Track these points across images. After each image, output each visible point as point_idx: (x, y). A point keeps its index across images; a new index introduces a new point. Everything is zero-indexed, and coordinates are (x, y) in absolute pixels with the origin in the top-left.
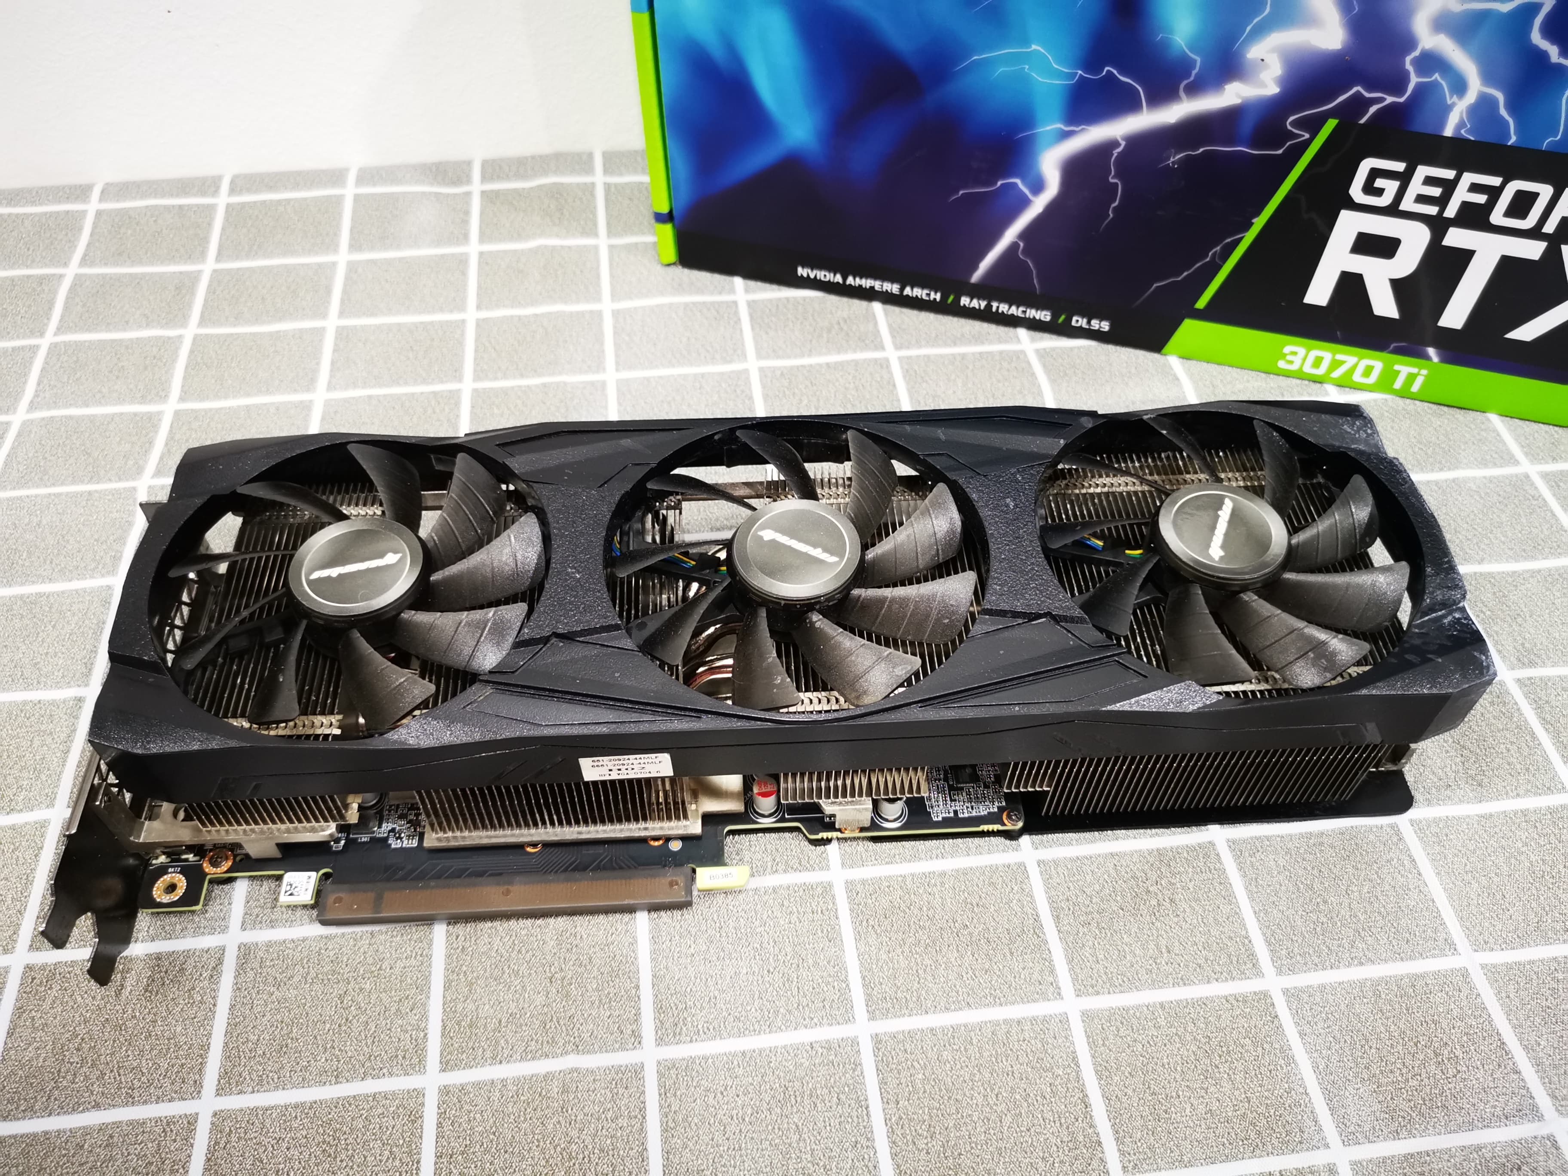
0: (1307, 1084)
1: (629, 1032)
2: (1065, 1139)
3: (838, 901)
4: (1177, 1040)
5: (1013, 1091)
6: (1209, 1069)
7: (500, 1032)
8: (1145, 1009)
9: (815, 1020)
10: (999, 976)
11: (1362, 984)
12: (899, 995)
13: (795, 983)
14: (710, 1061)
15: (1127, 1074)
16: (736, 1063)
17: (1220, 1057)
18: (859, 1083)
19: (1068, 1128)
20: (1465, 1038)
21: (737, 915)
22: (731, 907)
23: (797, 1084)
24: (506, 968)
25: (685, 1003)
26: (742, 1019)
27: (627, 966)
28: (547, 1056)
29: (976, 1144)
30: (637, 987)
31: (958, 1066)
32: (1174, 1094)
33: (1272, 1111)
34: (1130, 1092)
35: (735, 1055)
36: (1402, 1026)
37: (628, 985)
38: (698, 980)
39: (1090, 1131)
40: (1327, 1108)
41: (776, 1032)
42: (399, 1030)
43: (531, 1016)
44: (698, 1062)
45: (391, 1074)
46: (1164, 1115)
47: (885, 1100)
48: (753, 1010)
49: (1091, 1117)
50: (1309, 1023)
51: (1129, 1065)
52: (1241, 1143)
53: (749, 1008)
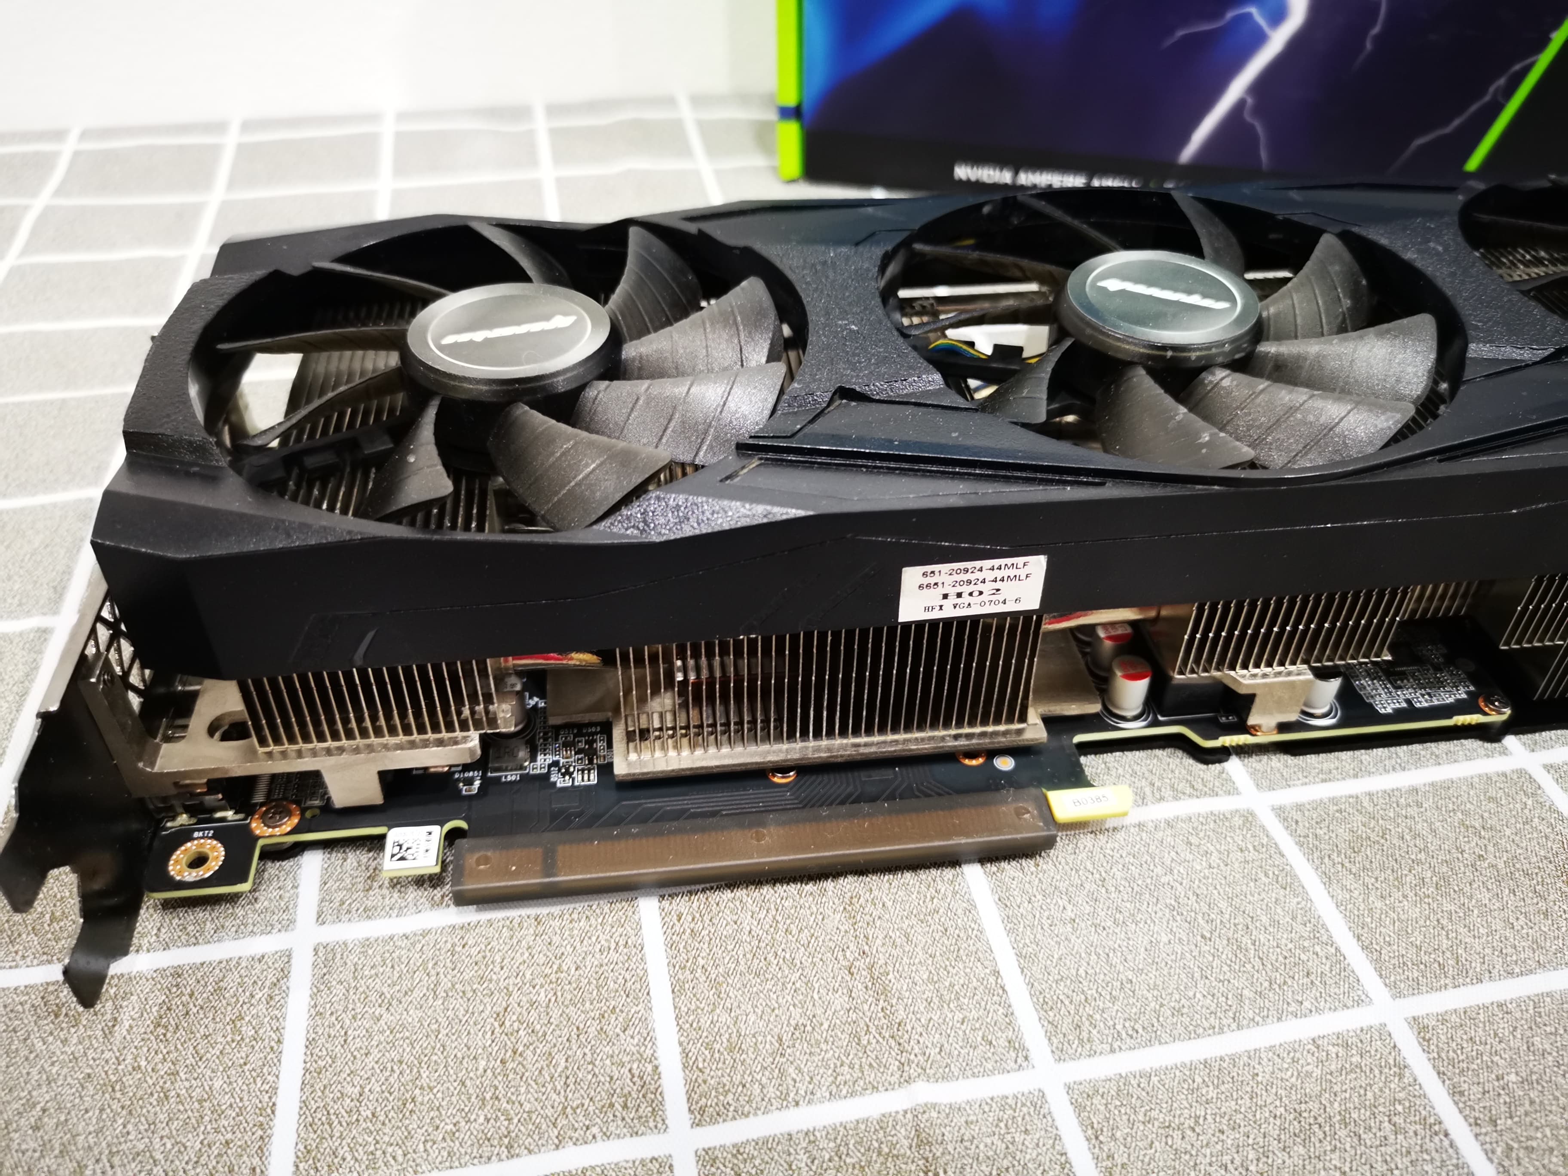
1: (1003, 1042)
3: (1273, 834)
7: (782, 1055)
9: (1307, 1004)
12: (1426, 958)
13: (1252, 952)
14: (1155, 1079)
16: (1198, 1080)
18: (1416, 1097)
21: (1121, 861)
22: (1108, 851)
23: (1315, 1106)
24: (770, 957)
25: (1083, 992)
26: (1185, 1010)
27: (971, 942)
28: (875, 1088)
30: (997, 973)
35: (1192, 1067)
37: (980, 971)
38: (1094, 957)
41: (1248, 1027)
42: (608, 1062)
43: (832, 1027)
44: (1134, 1082)
45: (607, 1136)
47: (1472, 1120)
48: (1198, 995)
53: (1191, 994)
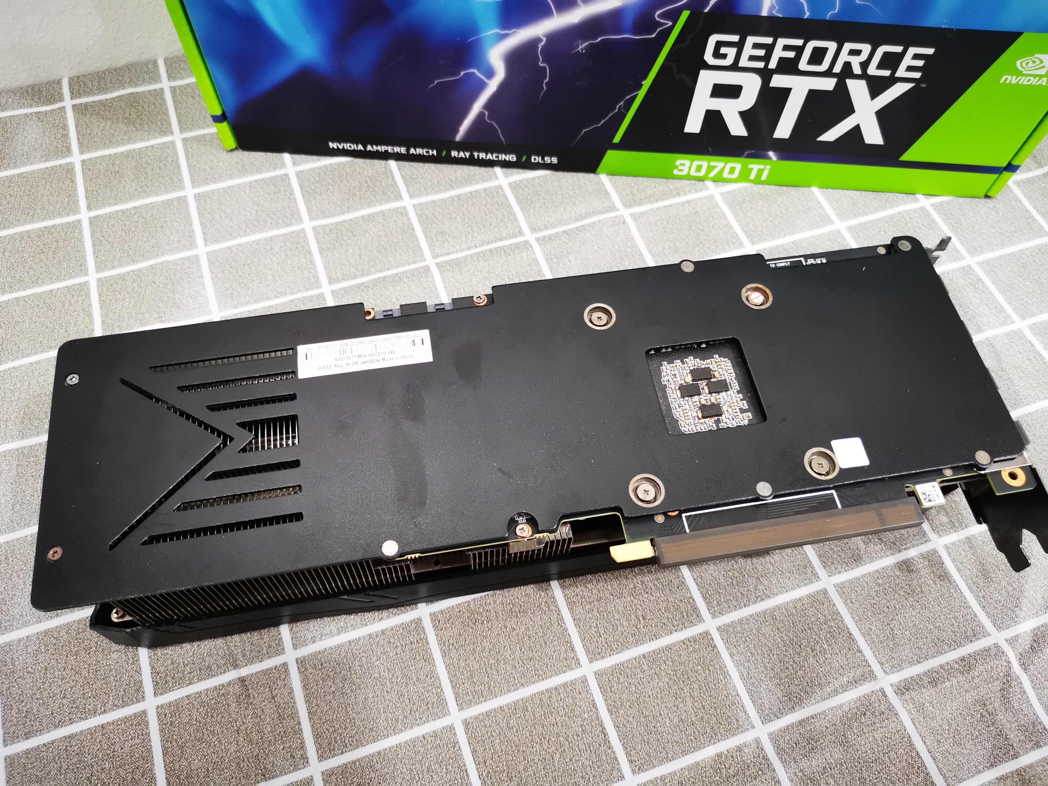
0: (738, 688)
1: (299, 756)
2: (595, 760)
3: (427, 631)
4: (656, 677)
5: (558, 735)
6: (678, 692)
7: (209, 777)
8: (634, 661)
9: (424, 719)
10: (539, 661)
11: (764, 612)
12: (477, 688)
13: (406, 696)
14: (357, 763)
15: (627, 707)
16: (375, 761)
17: (683, 682)
18: (458, 755)
19: (595, 753)
20: (828, 635)
23: (418, 766)
25: (334, 726)
26: (375, 729)
27: (290, 709)
29: (539, 778)
30: (299, 723)
31: (521, 728)
32: (658, 714)
33: (719, 711)
34: (631, 719)
35: (373, 755)
36: (791, 636)
37: (292, 723)
38: (340, 709)
39: (609, 751)
40: (750, 701)
41: (399, 733)
43: (229, 761)
44: (349, 766)
46: (653, 729)
47: (477, 763)
48: (381, 721)
49: (609, 742)
50: (735, 646)
51: (628, 701)
52: (702, 737)
53: (378, 721)
